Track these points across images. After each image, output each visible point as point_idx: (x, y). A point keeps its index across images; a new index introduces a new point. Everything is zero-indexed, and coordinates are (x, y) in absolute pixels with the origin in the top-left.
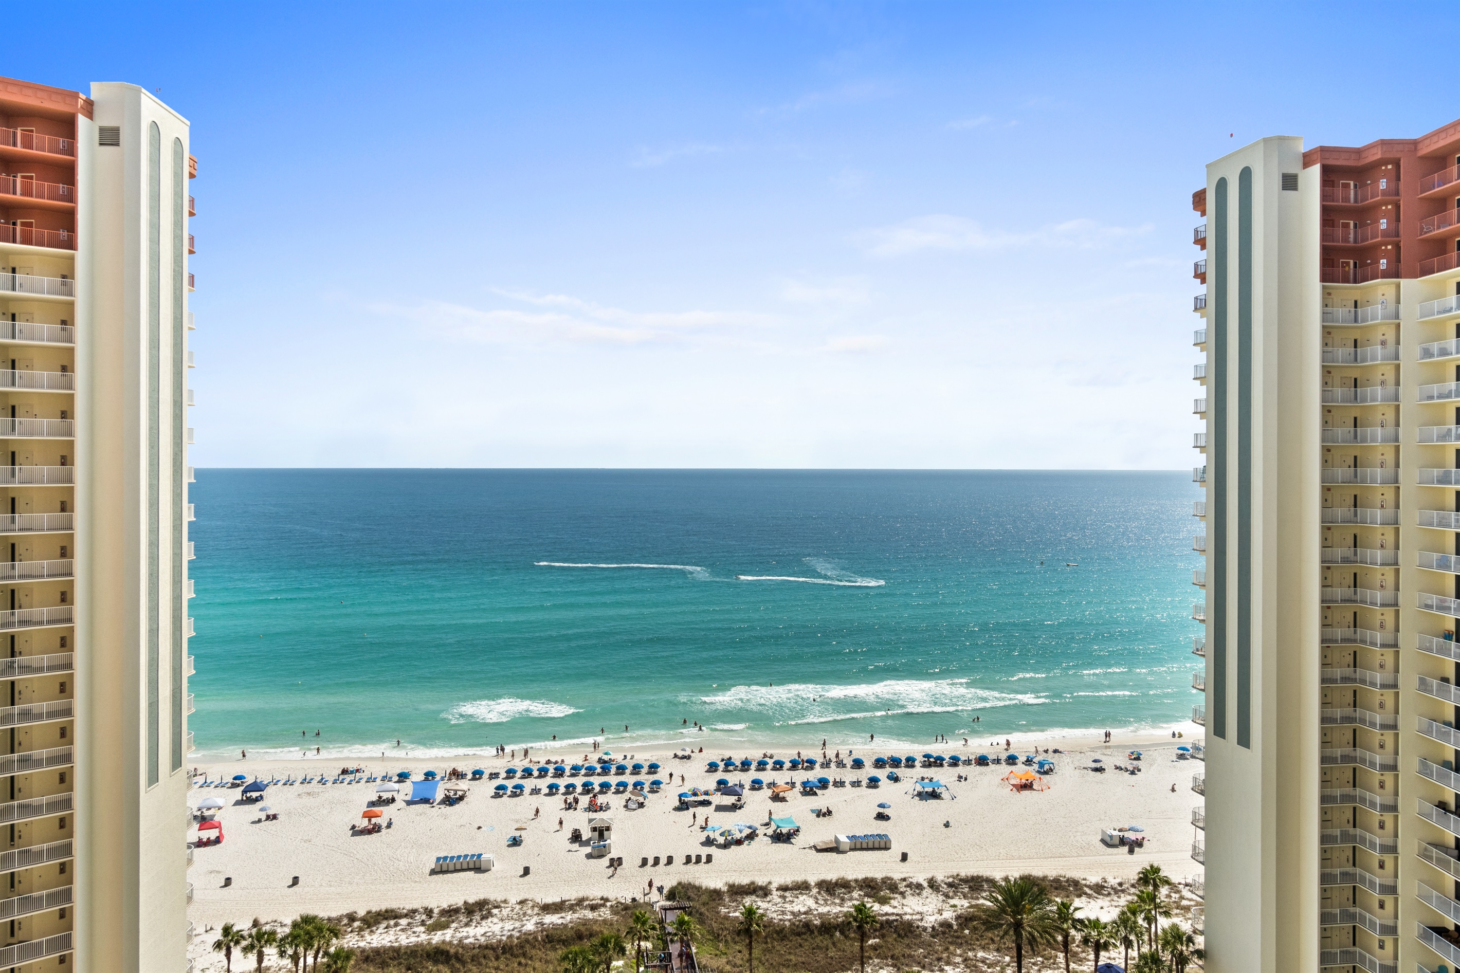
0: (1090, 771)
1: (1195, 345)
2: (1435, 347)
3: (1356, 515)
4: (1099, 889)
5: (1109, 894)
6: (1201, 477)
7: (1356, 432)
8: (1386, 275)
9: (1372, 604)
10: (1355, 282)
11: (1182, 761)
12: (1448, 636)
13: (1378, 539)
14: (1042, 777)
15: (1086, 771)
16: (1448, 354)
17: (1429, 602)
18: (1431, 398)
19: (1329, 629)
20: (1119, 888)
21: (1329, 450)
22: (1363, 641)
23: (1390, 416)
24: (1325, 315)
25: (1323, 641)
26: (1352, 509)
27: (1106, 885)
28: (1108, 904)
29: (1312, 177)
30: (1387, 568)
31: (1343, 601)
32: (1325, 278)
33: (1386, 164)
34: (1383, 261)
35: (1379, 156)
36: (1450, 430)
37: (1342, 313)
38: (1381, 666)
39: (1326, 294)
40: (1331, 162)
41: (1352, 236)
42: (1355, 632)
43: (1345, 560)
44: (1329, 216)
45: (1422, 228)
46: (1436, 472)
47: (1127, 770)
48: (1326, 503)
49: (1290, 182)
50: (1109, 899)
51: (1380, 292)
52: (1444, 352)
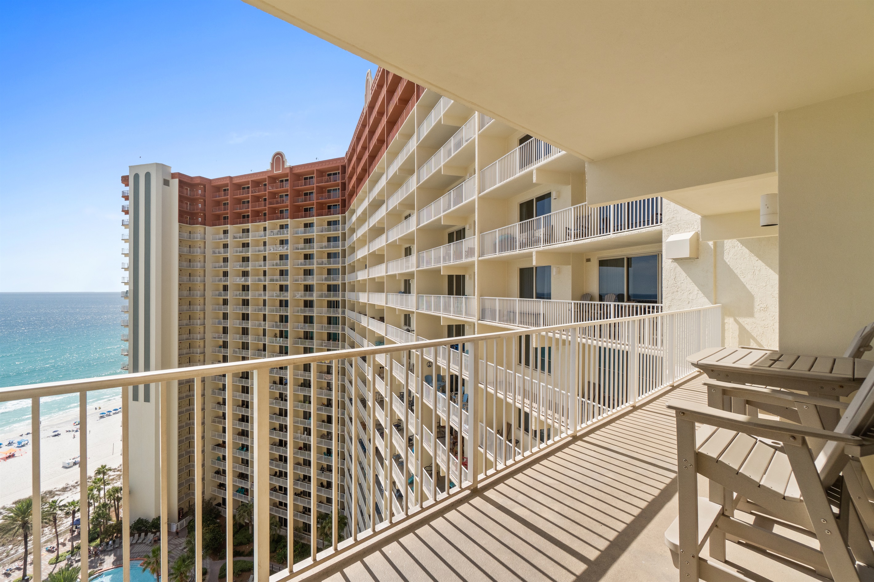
0: (51, 437)
1: (122, 240)
2: (217, 250)
3: (190, 308)
4: (64, 490)
5: (71, 489)
6: (126, 295)
7: (190, 278)
8: (201, 224)
9: (196, 339)
10: (190, 224)
11: (102, 419)
12: (220, 347)
13: (198, 316)
14: (21, 448)
15: (49, 438)
16: (220, 253)
17: (215, 336)
18: (216, 268)
19: (181, 351)
20: (76, 485)
21: (181, 285)
22: (193, 353)
23: (202, 273)
24: (180, 235)
25: (179, 355)
26: (189, 306)
27: (68, 486)
28: (71, 494)
29: (175, 183)
30: (201, 326)
31: (186, 339)
32: (180, 221)
33: (201, 185)
34: (200, 219)
35: (199, 182)
36: (221, 279)
37: (186, 235)
38: (199, 361)
39: (180, 227)
40: (181, 179)
41: (189, 208)
42: (190, 350)
43: (187, 325)
44: (181, 199)
45: (213, 210)
46: (217, 292)
47: (73, 431)
48: (180, 304)
49: (166, 183)
50: (71, 491)
51: (199, 230)
52: (219, 253)
